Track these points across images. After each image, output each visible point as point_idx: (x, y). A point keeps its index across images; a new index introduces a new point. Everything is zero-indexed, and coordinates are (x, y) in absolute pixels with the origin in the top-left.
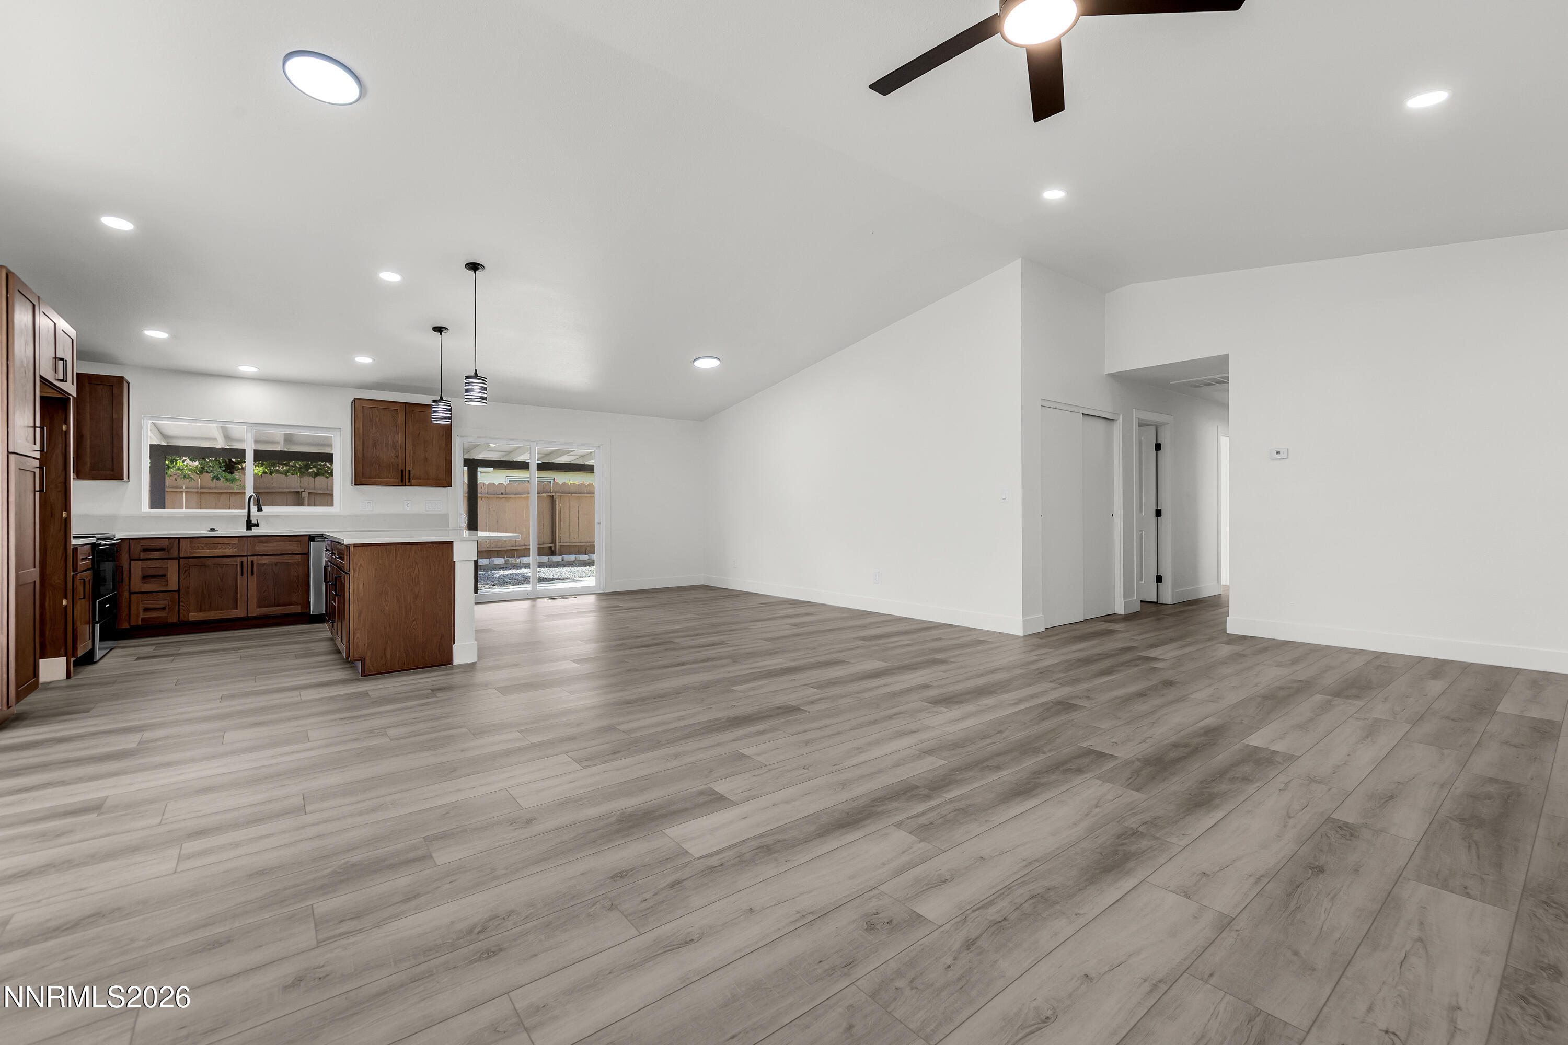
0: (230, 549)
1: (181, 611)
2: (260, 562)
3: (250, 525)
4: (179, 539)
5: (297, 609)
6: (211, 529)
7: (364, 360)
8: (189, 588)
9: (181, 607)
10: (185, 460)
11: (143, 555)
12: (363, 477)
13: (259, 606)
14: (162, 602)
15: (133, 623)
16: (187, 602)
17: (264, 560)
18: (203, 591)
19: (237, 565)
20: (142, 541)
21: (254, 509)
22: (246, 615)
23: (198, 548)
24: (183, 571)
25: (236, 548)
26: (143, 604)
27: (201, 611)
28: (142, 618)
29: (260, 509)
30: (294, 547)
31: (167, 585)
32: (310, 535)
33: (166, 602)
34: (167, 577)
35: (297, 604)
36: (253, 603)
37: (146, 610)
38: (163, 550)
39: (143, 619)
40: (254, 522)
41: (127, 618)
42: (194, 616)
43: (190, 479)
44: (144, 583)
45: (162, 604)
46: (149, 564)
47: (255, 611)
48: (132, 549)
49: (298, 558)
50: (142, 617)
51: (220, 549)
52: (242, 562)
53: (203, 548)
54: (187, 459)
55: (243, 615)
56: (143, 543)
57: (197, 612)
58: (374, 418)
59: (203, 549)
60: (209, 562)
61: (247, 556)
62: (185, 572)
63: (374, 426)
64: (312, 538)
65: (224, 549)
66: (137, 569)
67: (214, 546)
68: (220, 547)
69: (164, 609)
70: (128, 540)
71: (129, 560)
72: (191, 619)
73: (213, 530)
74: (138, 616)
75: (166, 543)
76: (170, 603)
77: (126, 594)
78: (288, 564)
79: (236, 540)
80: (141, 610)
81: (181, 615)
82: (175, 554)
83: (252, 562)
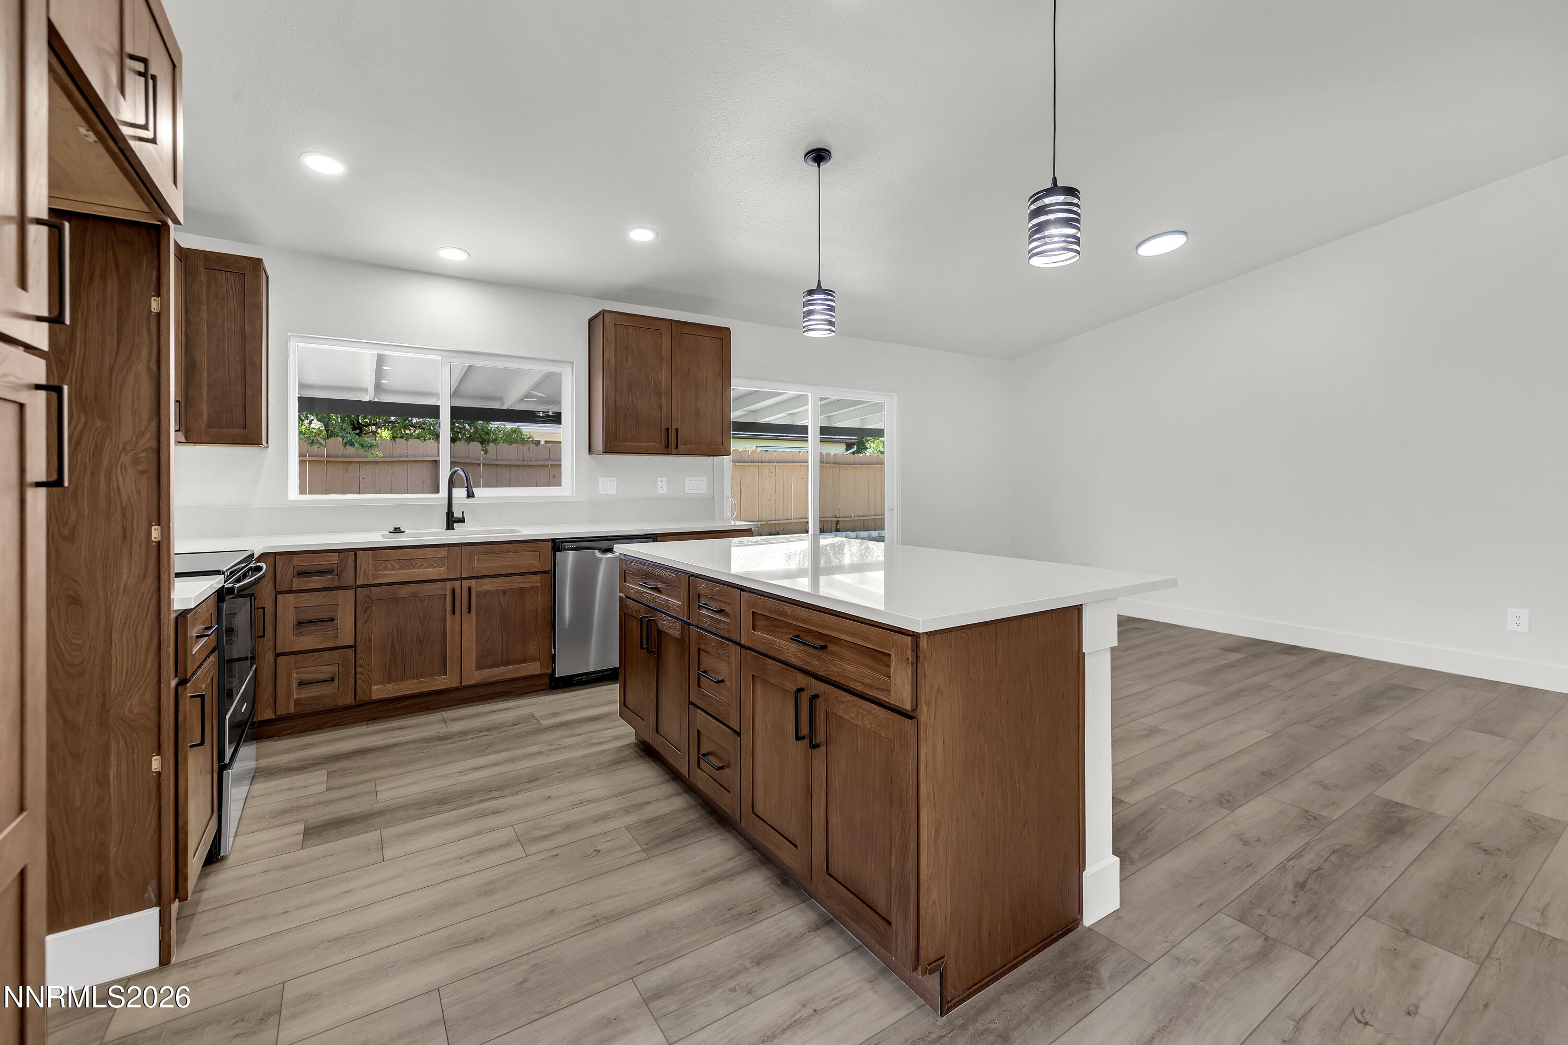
0: (435, 567)
1: (359, 682)
2: (480, 589)
3: (451, 521)
4: (355, 551)
5: (534, 668)
6: (395, 529)
7: (642, 235)
8: (370, 640)
9: (358, 676)
10: (313, 420)
11: (297, 584)
12: (616, 440)
13: (479, 667)
14: (328, 668)
15: (282, 711)
16: (368, 665)
17: (488, 585)
18: (393, 645)
19: (446, 595)
20: (296, 558)
21: (459, 493)
22: (459, 685)
23: (386, 568)
24: (361, 610)
25: (444, 565)
26: (298, 673)
27: (390, 681)
28: (295, 700)
29: (470, 495)
30: (530, 561)
31: (336, 637)
32: (553, 540)
33: (334, 668)
34: (336, 622)
35: (533, 659)
36: (470, 660)
37: (302, 684)
38: (330, 572)
39: (297, 703)
40: (457, 514)
41: (271, 700)
42: (379, 691)
43: (318, 445)
44: (298, 635)
45: (326, 671)
46: (306, 600)
47: (474, 676)
48: (278, 574)
49: (536, 580)
50: (295, 697)
51: (419, 567)
52: (453, 590)
53: (394, 566)
54: (315, 420)
55: (455, 684)
56: (298, 562)
57: (384, 683)
58: (630, 343)
59: (393, 568)
60: (403, 591)
61: (462, 579)
62: (366, 611)
63: (630, 358)
64: (557, 545)
65: (425, 568)
66: (288, 606)
67: (410, 563)
68: (419, 564)
69: (332, 680)
70: (273, 556)
71: (273, 594)
72: (375, 697)
73: (397, 530)
74: (289, 695)
75: (335, 559)
76: (341, 669)
77: (270, 656)
78: (522, 592)
79: (444, 552)
80: (294, 686)
81: (359, 691)
82: (349, 581)
83: (470, 589)
